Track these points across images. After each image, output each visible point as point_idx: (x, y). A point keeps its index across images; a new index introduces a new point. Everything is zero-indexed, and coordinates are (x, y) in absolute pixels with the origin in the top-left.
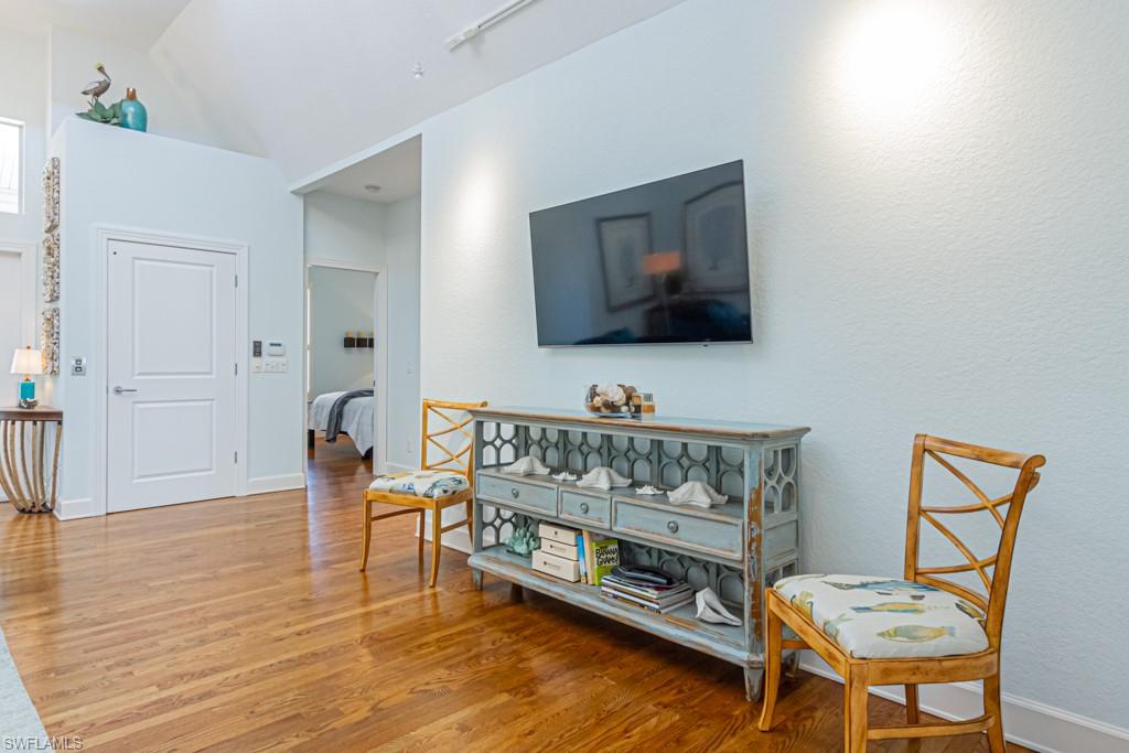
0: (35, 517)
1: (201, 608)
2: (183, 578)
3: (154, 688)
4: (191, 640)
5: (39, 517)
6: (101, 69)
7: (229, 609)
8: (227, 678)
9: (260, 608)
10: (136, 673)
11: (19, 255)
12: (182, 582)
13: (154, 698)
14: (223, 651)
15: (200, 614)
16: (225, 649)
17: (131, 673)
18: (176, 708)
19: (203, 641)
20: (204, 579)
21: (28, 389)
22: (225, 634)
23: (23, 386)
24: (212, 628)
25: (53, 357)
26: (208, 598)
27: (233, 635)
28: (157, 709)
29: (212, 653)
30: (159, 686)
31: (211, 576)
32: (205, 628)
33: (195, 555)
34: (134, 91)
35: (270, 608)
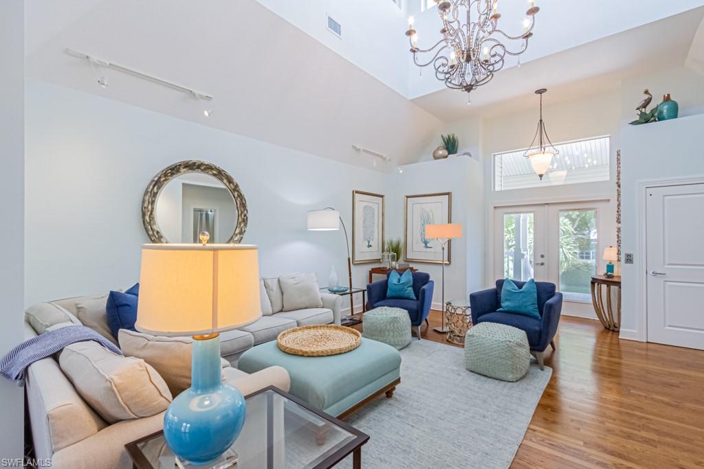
0: (611, 333)
1: (647, 419)
2: (655, 396)
3: (581, 443)
4: (625, 432)
5: (613, 334)
6: (646, 92)
7: (666, 429)
8: (622, 465)
9: (689, 441)
10: (582, 431)
11: (609, 200)
12: (652, 399)
13: (578, 447)
14: (635, 449)
15: (644, 421)
16: (638, 449)
17: (579, 429)
18: (582, 459)
19: (629, 437)
20: (669, 404)
21: (610, 268)
22: (647, 441)
23: (608, 266)
24: (644, 434)
25: (619, 254)
26: (659, 415)
27: (652, 445)
28: (574, 453)
29: (629, 446)
30: (585, 443)
31: (674, 403)
32: (640, 431)
33: (679, 387)
34: (669, 95)
35: (698, 446)
